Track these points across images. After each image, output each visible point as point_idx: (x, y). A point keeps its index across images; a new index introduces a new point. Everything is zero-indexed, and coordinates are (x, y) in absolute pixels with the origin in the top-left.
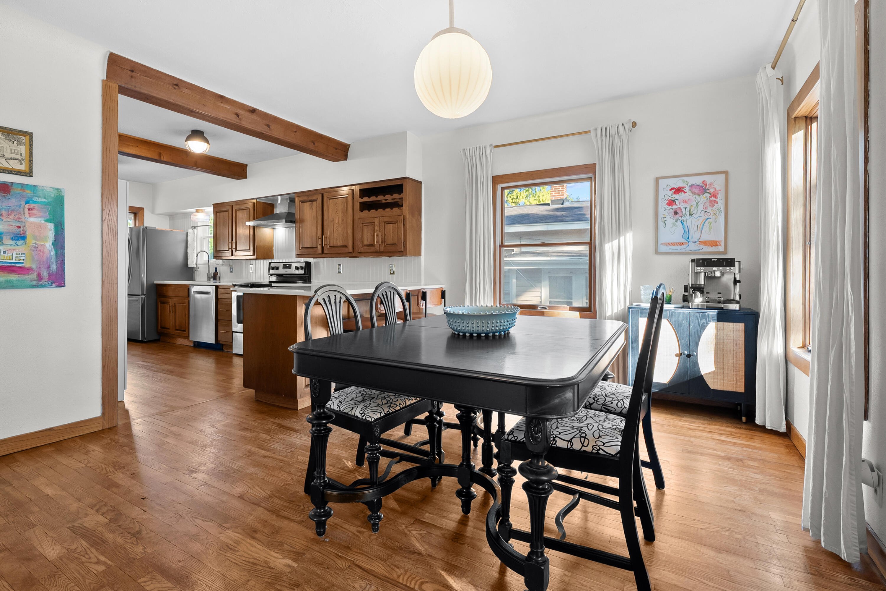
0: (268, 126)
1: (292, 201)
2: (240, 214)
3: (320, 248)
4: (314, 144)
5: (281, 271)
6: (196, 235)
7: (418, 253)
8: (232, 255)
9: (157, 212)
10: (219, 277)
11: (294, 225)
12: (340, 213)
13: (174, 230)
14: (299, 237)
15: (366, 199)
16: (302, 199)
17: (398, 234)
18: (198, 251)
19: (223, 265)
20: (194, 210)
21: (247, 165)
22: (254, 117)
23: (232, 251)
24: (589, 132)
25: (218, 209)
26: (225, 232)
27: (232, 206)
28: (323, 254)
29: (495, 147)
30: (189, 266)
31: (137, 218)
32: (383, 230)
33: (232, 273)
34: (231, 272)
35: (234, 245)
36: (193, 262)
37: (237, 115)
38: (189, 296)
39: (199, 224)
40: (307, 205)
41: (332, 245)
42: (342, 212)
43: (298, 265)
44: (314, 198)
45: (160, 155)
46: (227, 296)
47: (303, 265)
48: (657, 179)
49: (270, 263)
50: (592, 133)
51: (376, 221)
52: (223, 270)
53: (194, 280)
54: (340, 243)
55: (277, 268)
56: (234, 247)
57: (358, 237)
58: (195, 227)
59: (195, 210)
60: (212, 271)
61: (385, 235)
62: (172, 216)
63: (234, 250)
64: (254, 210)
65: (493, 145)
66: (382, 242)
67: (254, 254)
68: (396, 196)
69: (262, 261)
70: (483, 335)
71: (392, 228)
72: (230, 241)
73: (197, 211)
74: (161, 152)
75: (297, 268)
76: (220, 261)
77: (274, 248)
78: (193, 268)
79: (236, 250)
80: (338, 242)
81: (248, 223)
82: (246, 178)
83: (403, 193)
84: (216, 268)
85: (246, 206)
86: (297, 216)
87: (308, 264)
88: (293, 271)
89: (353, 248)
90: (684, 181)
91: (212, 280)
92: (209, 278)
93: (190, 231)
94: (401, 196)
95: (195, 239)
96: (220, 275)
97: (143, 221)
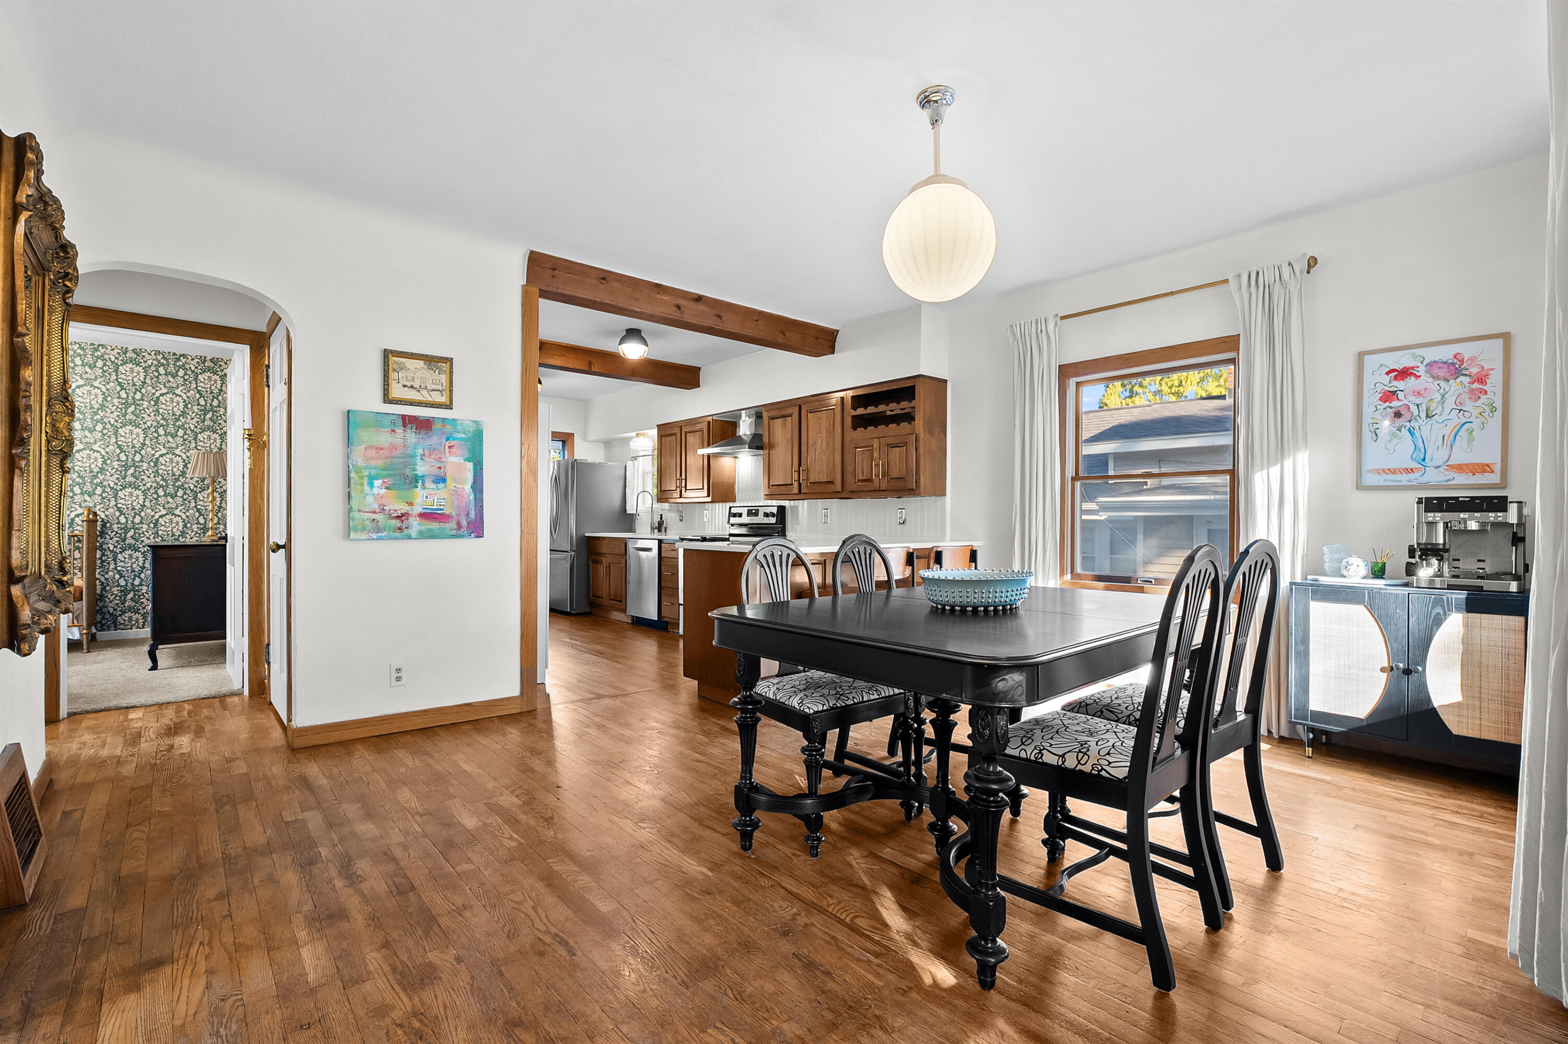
0: (719, 317)
1: (759, 416)
2: (691, 439)
3: (796, 484)
4: (784, 335)
5: (745, 519)
6: (636, 469)
7: (940, 491)
8: (681, 497)
9: (590, 438)
10: (666, 528)
11: (761, 452)
12: (825, 433)
13: (609, 463)
14: (769, 469)
15: (861, 411)
16: (772, 414)
17: (906, 461)
18: (640, 491)
19: (670, 510)
20: (634, 434)
21: (700, 368)
22: (701, 307)
23: (681, 491)
24: (1227, 281)
25: (662, 433)
26: (672, 462)
27: (682, 427)
28: (801, 495)
29: (1062, 318)
30: (628, 512)
31: (566, 448)
32: (884, 458)
33: (681, 522)
34: (681, 520)
35: (684, 481)
36: (633, 506)
37: (679, 307)
38: (626, 554)
39: (640, 453)
40: (778, 423)
41: (812, 481)
42: (827, 432)
43: (768, 510)
44: (789, 411)
45: (590, 363)
46: (672, 554)
47: (774, 510)
48: (1361, 356)
49: (730, 508)
50: (1233, 283)
51: (876, 444)
52: (671, 518)
53: (635, 532)
54: (824, 478)
55: (740, 515)
56: (683, 485)
57: (849, 468)
58: (635, 458)
60: (657, 519)
61: (888, 464)
62: (608, 444)
63: (683, 489)
64: (709, 432)
65: (1060, 315)
66: (883, 475)
67: (708, 496)
68: (904, 404)
69: (721, 504)
70: (969, 609)
71: (898, 454)
72: (678, 478)
73: (637, 435)
74: (591, 359)
75: (766, 515)
76: (666, 506)
77: (736, 486)
78: (632, 514)
79: (686, 490)
80: (821, 476)
81: (701, 452)
82: (699, 387)
83: (914, 399)
84: (661, 515)
85: (698, 427)
86: (766, 439)
87: (782, 509)
88: (760, 519)
89: (843, 485)
90: (1414, 357)
91: (656, 531)
92: (652, 529)
93: (629, 463)
94: (912, 404)
95: (636, 474)
96: (666, 524)
97: (572, 452)
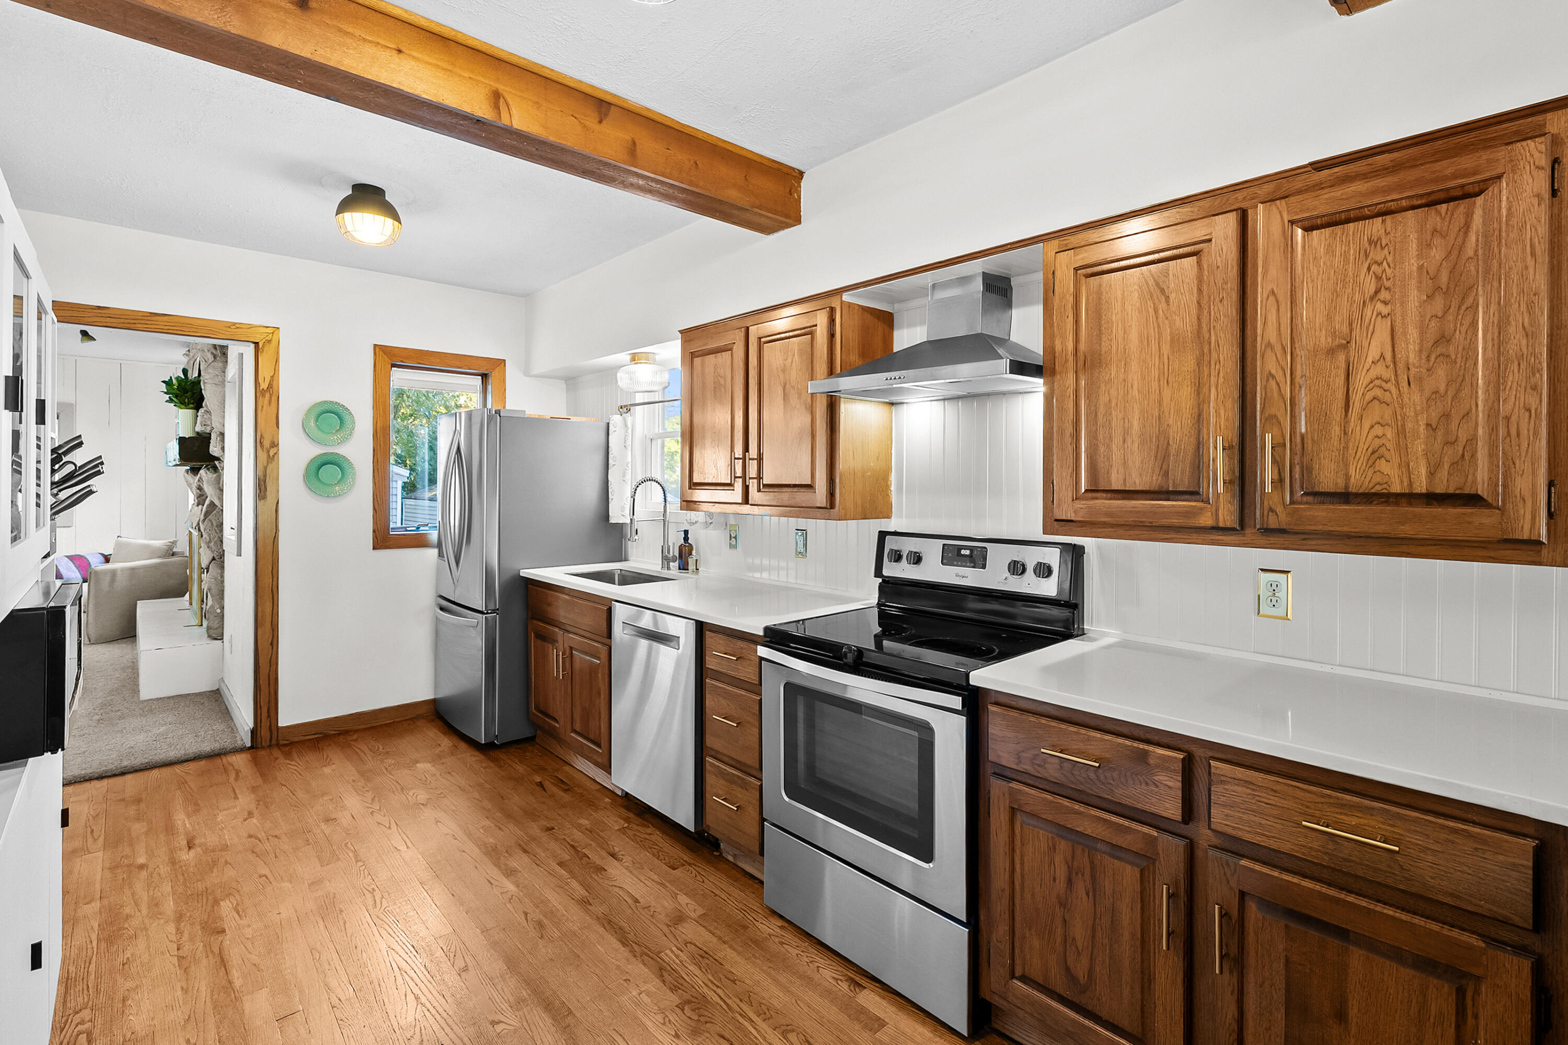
1: (999, 281)
2: (774, 358)
5: (936, 572)
6: (630, 431)
8: (743, 501)
9: (538, 369)
13: (573, 419)
18: (640, 478)
19: (705, 527)
20: (624, 357)
21: (801, 174)
23: (746, 489)
25: (696, 347)
26: (721, 419)
27: (748, 328)
30: (612, 521)
31: (489, 387)
33: (733, 551)
34: (733, 547)
36: (623, 509)
38: (608, 635)
39: (639, 398)
45: (496, 97)
47: (1049, 557)
52: (708, 539)
53: (626, 560)
55: (916, 558)
56: (752, 474)
58: (626, 409)
59: (629, 358)
60: (676, 540)
62: (572, 379)
63: (750, 484)
64: (832, 336)
67: (830, 504)
72: (739, 452)
74: (500, 88)
75: (1016, 567)
77: (893, 478)
78: (620, 527)
79: (757, 484)
81: (813, 387)
82: (798, 221)
84: (686, 532)
85: (801, 323)
87: (1073, 556)
88: (989, 577)
91: (674, 565)
92: (666, 560)
93: (616, 420)
95: (629, 442)
96: (697, 553)
97: (502, 395)
